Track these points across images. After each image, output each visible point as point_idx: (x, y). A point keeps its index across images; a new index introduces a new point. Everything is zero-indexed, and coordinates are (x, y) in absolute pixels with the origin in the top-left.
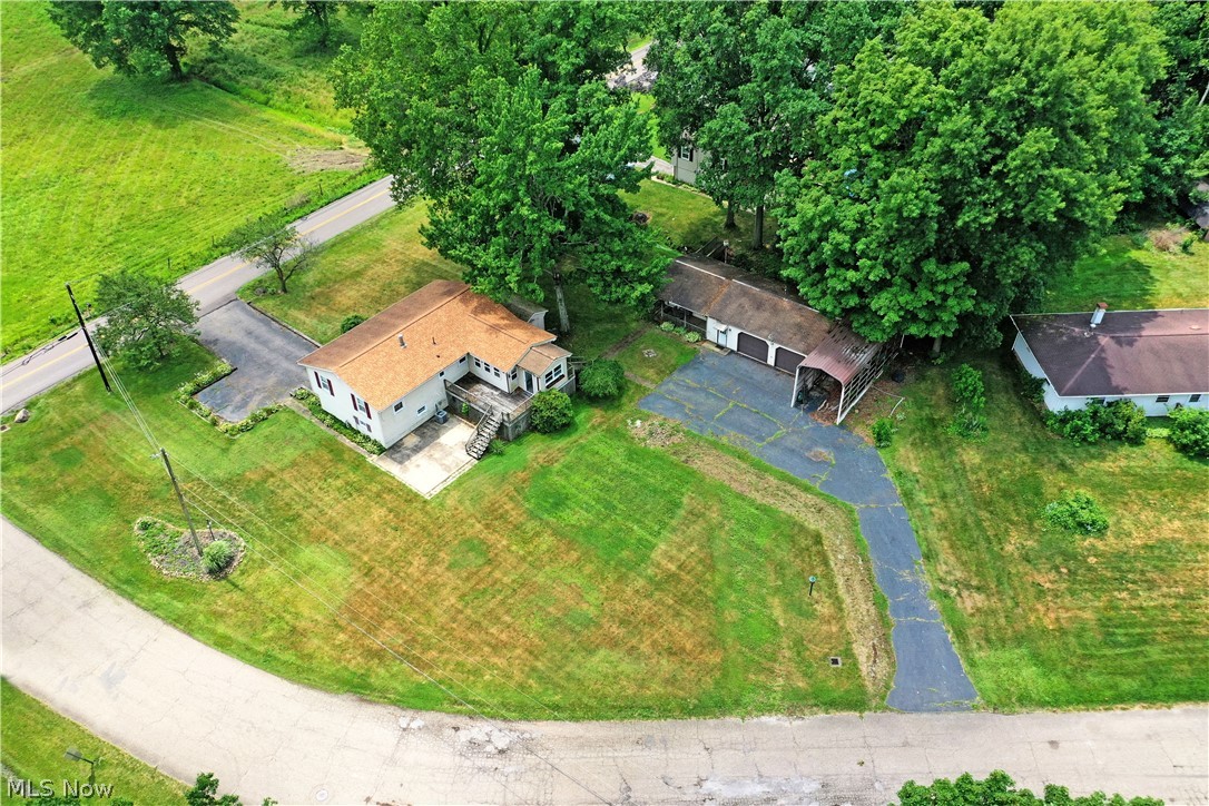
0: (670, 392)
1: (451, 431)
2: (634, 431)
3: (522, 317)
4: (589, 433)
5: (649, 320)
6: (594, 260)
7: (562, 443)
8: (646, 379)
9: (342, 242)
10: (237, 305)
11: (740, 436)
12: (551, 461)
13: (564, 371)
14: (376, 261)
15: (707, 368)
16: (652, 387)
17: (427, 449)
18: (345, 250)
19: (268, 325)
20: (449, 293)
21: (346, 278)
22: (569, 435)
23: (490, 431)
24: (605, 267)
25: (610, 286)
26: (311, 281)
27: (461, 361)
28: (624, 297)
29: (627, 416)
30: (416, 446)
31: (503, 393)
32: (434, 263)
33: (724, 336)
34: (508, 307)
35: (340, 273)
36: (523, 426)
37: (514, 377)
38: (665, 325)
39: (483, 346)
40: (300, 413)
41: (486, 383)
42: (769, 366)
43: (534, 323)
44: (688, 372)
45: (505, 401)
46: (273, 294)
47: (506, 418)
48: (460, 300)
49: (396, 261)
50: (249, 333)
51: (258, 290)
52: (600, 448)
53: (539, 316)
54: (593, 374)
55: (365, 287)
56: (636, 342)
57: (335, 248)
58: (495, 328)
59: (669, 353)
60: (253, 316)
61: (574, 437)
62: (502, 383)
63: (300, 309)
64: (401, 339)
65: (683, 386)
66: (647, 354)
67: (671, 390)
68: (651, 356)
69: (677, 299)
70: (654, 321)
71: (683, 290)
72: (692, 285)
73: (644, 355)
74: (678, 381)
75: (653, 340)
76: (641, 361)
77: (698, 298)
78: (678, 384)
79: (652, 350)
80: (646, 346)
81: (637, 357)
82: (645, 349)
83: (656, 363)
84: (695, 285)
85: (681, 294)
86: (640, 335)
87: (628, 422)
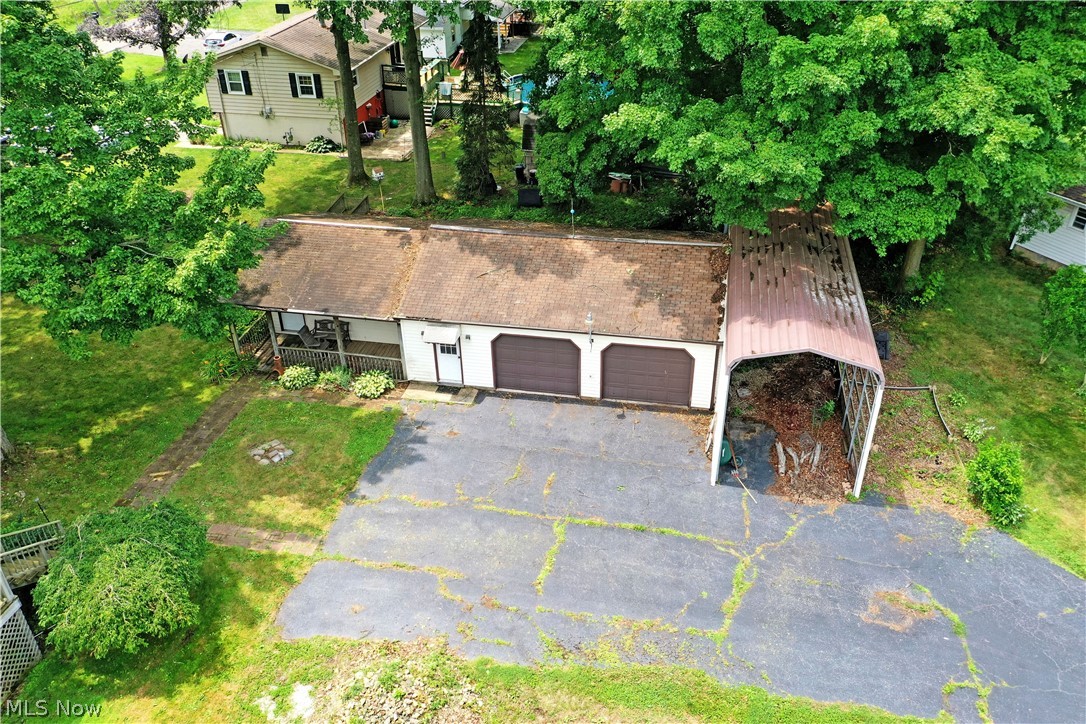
0: (371, 548)
5: (245, 376)
8: (282, 530)
11: (644, 622)
15: (438, 446)
16: (310, 548)
24: (48, 206)
28: (146, 296)
29: (253, 686)
33: (452, 359)
38: (291, 374)
42: (590, 402)
44: (395, 473)
56: (225, 434)
59: (326, 438)
65: (400, 516)
66: (262, 457)
67: (370, 542)
68: (276, 459)
69: (306, 299)
70: (260, 373)
71: (314, 276)
72: (335, 260)
73: (255, 462)
74: (381, 507)
75: (272, 417)
76: (251, 483)
77: (359, 285)
78: (384, 516)
79: (274, 443)
80: (254, 439)
81: (237, 472)
82: (255, 446)
83: (296, 476)
84: (341, 258)
85: (313, 286)
86: (231, 414)
87: (262, 709)
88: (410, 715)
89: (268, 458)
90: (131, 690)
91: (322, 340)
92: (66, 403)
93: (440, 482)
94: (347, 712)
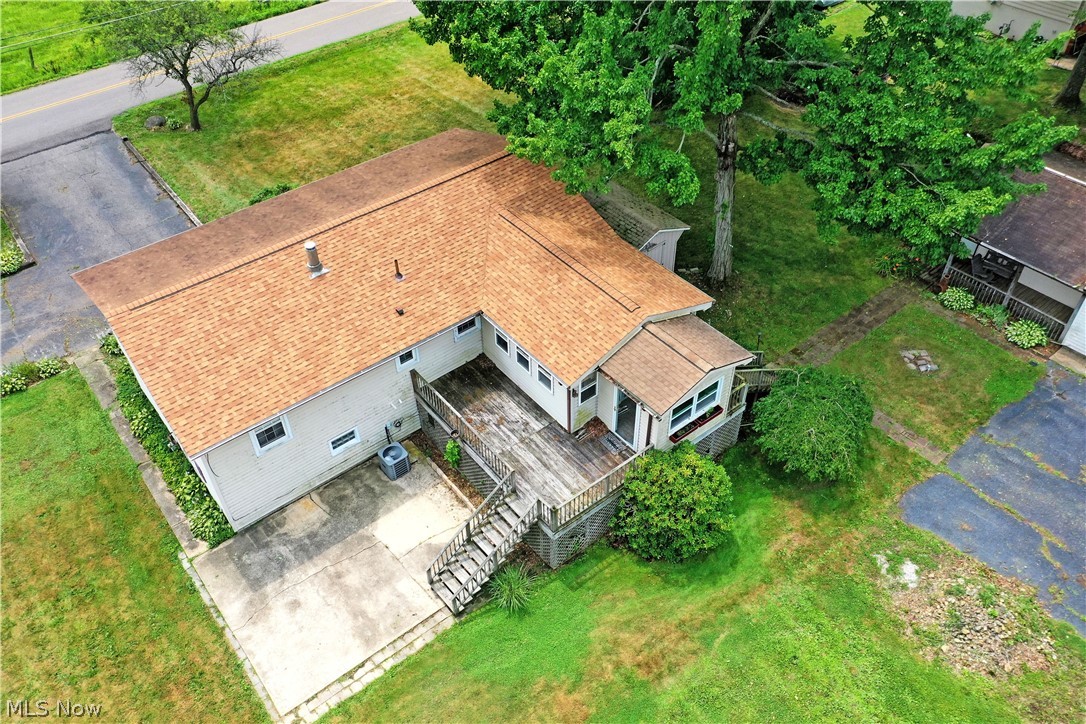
0: (988, 483)
1: (409, 505)
2: (898, 599)
3: (630, 235)
4: (768, 581)
5: (910, 278)
6: (846, 109)
7: (689, 602)
8: (917, 432)
9: (327, 57)
10: (105, 141)
12: (655, 666)
13: (721, 398)
14: (377, 95)
15: (1073, 422)
16: (936, 458)
17: (334, 551)
18: (330, 71)
19: (139, 185)
20: (468, 156)
21: (314, 117)
22: (714, 576)
23: (499, 539)
24: (873, 130)
25: (867, 184)
26: (250, 115)
27: (461, 329)
29: (876, 543)
30: (312, 536)
31: (552, 426)
32: (476, 110)
34: (600, 207)
35: (306, 108)
36: (591, 532)
37: (588, 394)
38: (952, 295)
39: (520, 299)
40: (94, 389)
41: (517, 392)
43: (654, 253)
44: (1027, 427)
45: (555, 455)
46: (175, 128)
47: (547, 514)
48: (487, 178)
49: (410, 99)
50: (97, 194)
51: (156, 119)
52: (802, 639)
53: (667, 237)
54: (798, 414)
55: (338, 137)
56: (883, 327)
57: (314, 67)
58: (560, 257)
59: (970, 367)
60: (121, 164)
61: (729, 586)
62: (555, 403)
63: (209, 163)
64: (313, 253)
65: (1022, 469)
66: (911, 361)
67: (989, 478)
68: (923, 369)
69: (1002, 238)
70: (921, 280)
71: (1020, 218)
72: (1044, 209)
73: (904, 363)
74: (1005, 452)
75: (924, 327)
76: (898, 380)
77: (1061, 243)
78: (1007, 461)
79: (924, 353)
80: (907, 341)
81: (889, 366)
82: (907, 348)
83: (937, 390)
84: (1051, 209)
85: (1014, 227)
86: (891, 310)
87: (878, 562)
88: (997, 634)
89: (916, 364)
90: (790, 498)
91: (989, 271)
92: (765, 247)
93: (1067, 456)
94: (946, 603)
